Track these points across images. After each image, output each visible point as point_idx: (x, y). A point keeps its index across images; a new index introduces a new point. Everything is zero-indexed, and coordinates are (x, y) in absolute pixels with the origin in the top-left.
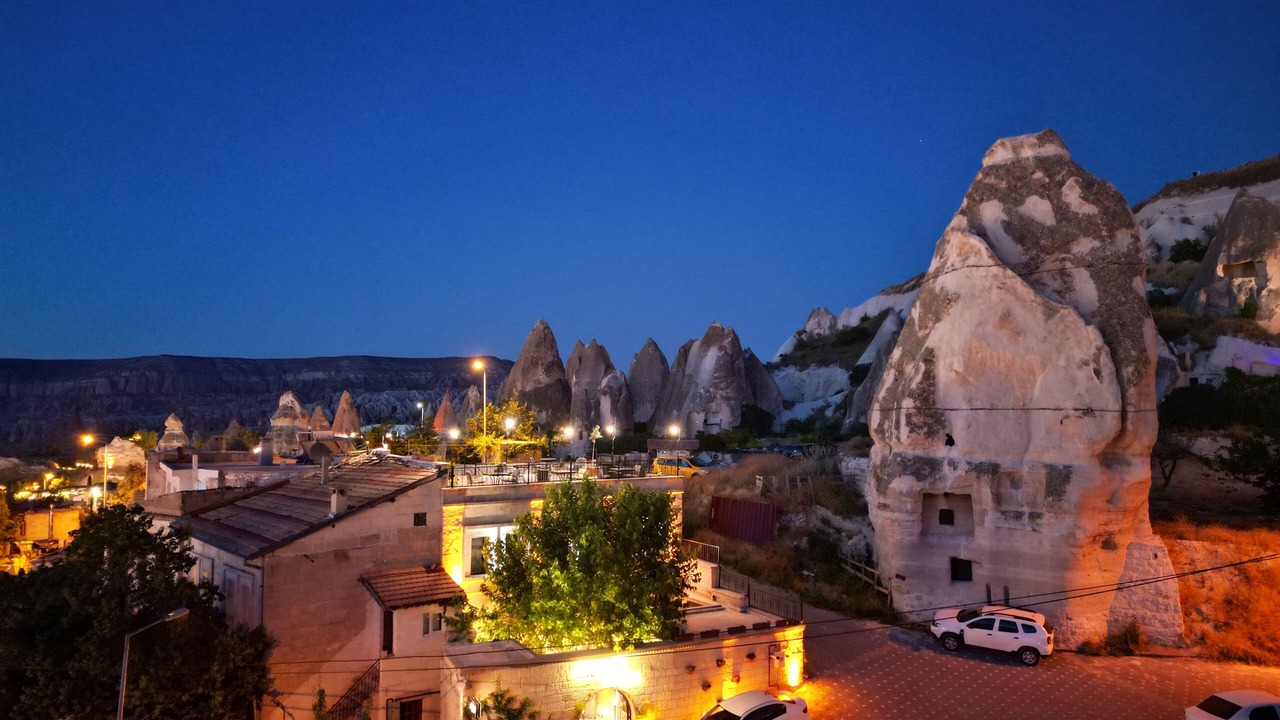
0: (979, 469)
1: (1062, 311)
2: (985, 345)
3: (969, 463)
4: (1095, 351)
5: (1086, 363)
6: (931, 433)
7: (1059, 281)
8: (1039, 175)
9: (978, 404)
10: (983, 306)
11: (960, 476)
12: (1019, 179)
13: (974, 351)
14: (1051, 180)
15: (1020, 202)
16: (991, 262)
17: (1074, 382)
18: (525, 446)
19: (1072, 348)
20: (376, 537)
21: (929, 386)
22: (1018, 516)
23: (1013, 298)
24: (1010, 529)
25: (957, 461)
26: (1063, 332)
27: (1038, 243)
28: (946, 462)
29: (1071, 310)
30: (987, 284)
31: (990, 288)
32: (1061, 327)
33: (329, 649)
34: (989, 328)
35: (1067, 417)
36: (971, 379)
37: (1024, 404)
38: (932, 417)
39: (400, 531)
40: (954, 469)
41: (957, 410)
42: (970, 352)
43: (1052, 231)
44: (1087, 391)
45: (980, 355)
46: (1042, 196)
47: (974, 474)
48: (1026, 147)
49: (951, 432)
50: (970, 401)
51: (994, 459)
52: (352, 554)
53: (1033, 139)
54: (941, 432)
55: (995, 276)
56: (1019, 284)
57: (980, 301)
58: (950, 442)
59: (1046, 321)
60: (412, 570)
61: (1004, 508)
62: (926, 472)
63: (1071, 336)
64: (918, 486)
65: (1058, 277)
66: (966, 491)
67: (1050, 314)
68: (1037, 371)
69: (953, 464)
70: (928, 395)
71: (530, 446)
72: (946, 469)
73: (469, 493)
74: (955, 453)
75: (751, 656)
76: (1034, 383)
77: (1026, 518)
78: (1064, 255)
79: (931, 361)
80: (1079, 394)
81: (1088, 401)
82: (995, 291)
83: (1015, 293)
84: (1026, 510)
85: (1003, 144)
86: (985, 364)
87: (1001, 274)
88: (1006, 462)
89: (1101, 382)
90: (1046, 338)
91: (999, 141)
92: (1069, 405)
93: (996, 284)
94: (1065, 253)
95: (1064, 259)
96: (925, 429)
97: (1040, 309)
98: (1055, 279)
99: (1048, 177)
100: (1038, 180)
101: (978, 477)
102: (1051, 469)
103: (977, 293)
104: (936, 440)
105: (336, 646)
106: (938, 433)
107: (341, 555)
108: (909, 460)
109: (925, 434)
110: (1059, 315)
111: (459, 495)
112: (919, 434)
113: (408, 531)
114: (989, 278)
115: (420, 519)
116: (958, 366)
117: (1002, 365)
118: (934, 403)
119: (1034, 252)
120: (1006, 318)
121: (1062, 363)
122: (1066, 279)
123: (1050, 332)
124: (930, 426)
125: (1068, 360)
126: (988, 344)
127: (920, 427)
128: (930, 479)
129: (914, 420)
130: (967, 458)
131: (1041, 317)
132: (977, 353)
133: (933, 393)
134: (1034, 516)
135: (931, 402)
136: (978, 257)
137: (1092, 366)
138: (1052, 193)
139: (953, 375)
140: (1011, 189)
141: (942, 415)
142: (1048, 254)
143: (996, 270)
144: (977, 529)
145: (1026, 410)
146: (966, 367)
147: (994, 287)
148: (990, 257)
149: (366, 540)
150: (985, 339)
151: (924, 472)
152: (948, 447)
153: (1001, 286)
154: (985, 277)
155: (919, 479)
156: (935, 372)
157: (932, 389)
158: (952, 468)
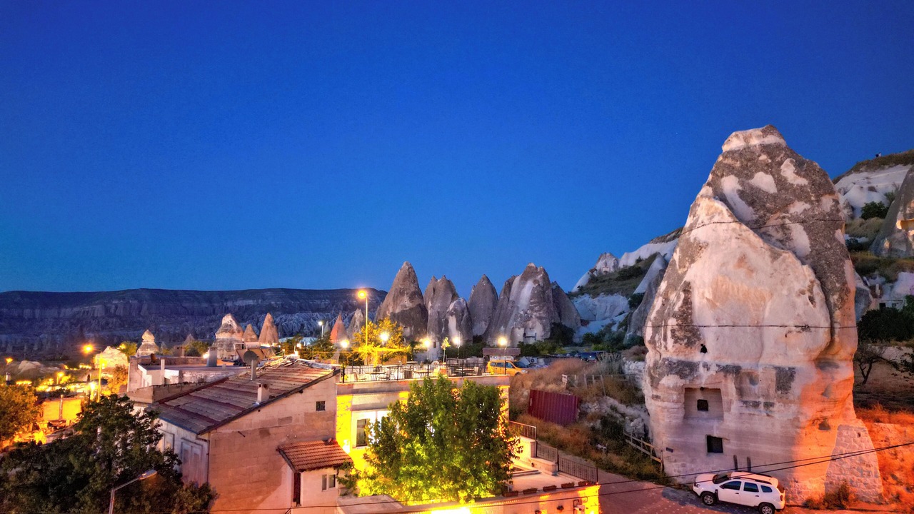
0: (726, 370)
1: (784, 255)
2: (728, 280)
3: (718, 366)
4: (809, 283)
5: (802, 293)
6: (690, 344)
7: (781, 233)
8: (763, 157)
9: (724, 323)
10: (725, 252)
11: (712, 375)
12: (749, 160)
13: (719, 284)
14: (773, 161)
15: (751, 177)
16: (730, 219)
17: (794, 306)
19: (792, 282)
20: (289, 419)
21: (687, 309)
22: (756, 405)
23: (747, 245)
24: (750, 414)
25: (709, 364)
26: (785, 270)
27: (764, 206)
29: (790, 254)
30: (728, 236)
31: (731, 238)
32: (784, 266)
33: (255, 501)
34: (731, 267)
35: (790, 332)
36: (718, 304)
37: (758, 323)
38: (690, 332)
39: (306, 414)
40: (708, 370)
41: (709, 326)
42: (717, 284)
43: (774, 197)
44: (804, 313)
45: (724, 287)
46: (766, 172)
47: (722, 374)
48: (754, 138)
49: (705, 342)
50: (717, 320)
51: (737, 362)
52: (272, 431)
53: (758, 132)
54: (697, 343)
55: (734, 230)
56: (752, 235)
57: (723, 248)
58: (704, 350)
59: (772, 262)
60: (315, 443)
61: (745, 399)
62: (687, 372)
63: (791, 273)
64: (681, 382)
65: (780, 230)
66: (717, 386)
67: (775, 257)
68: (767, 299)
69: (706, 366)
70: (687, 316)
71: (398, 352)
72: (701, 370)
73: (355, 387)
74: (707, 358)
75: (560, 508)
76: (765, 306)
77: (762, 406)
78: (784, 214)
79: (689, 291)
80: (798, 315)
81: (805, 320)
82: (734, 241)
83: (749, 242)
84: (762, 400)
85: (737, 136)
86: (728, 293)
87: (738, 228)
88: (746, 365)
89: (815, 306)
90: (773, 274)
91: (734, 134)
92: (791, 323)
93: (734, 235)
94: (784, 212)
95: (784, 217)
96: (686, 341)
97: (768, 254)
98: (778, 232)
99: (770, 158)
100: (764, 161)
101: (725, 376)
102: (780, 370)
103: (721, 242)
104: (693, 348)
105: (260, 498)
106: (695, 343)
107: (264, 432)
108: (674, 364)
109: (686, 344)
110: (781, 257)
111: (348, 388)
112: (681, 344)
113: (312, 414)
114: (730, 232)
115: (320, 406)
116: (709, 295)
117: (741, 294)
118: (692, 321)
119: (762, 212)
120: (742, 260)
121: (785, 292)
122: (786, 232)
123: (776, 270)
124: (689, 338)
125: (789, 290)
126: (730, 279)
127: (682, 339)
128: (690, 378)
129: (677, 334)
130: (717, 362)
131: (768, 259)
132: (722, 285)
133: (691, 314)
134: (768, 405)
135: (689, 321)
136: (721, 216)
137: (808, 294)
138: (773, 170)
139: (705, 301)
140: (744, 167)
141: (698, 330)
142: (772, 213)
143: (734, 225)
144: (726, 415)
145: (759, 326)
146: (714, 295)
147: (733, 237)
148: (729, 216)
149: (281, 420)
150: (727, 276)
151: (685, 372)
152: (703, 353)
153: (738, 237)
154: (727, 230)
155: (682, 377)
156: (692, 299)
157: (690, 311)
158: (706, 369)
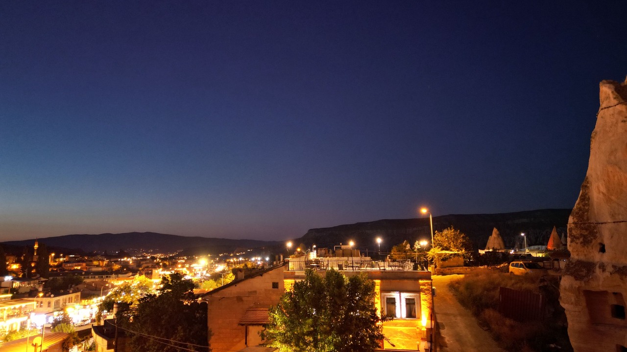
0: (622, 271)
2: (618, 170)
3: (614, 266)
6: (586, 242)
9: (620, 218)
10: (613, 138)
11: (607, 277)
13: (610, 175)
16: (616, 102)
18: (451, 255)
20: (255, 292)
21: (584, 206)
25: (606, 264)
28: (598, 266)
30: (614, 120)
31: (617, 123)
33: (235, 340)
34: (619, 155)
36: (613, 198)
38: (586, 230)
39: (265, 290)
40: (603, 271)
41: (606, 223)
42: (608, 176)
45: (616, 178)
47: (617, 276)
49: (602, 240)
50: (613, 215)
52: (245, 299)
54: (594, 241)
55: (620, 112)
57: (610, 134)
58: (603, 250)
62: (584, 273)
64: (576, 284)
66: (617, 290)
69: (603, 267)
70: (583, 213)
71: (455, 254)
72: (598, 271)
73: (297, 274)
74: (606, 258)
79: (586, 186)
82: (620, 124)
86: (622, 185)
87: (625, 110)
93: (621, 118)
96: (581, 240)
101: (622, 279)
103: (608, 129)
104: (590, 248)
106: (591, 242)
107: (239, 299)
108: (572, 264)
109: (581, 243)
111: (292, 274)
112: (577, 243)
113: (269, 290)
114: (616, 116)
115: (275, 285)
116: (603, 189)
118: (588, 219)
124: (585, 237)
126: (620, 168)
128: (586, 279)
129: (574, 232)
130: (614, 262)
132: (614, 177)
133: (587, 211)
135: (585, 218)
136: (608, 100)
139: (601, 196)
141: (595, 227)
143: (620, 107)
146: (608, 189)
147: (620, 121)
148: (615, 98)
149: (250, 293)
150: (616, 165)
151: (582, 273)
152: (601, 253)
153: (625, 119)
154: (613, 115)
155: (576, 278)
156: (589, 194)
157: (587, 208)
158: (601, 270)
